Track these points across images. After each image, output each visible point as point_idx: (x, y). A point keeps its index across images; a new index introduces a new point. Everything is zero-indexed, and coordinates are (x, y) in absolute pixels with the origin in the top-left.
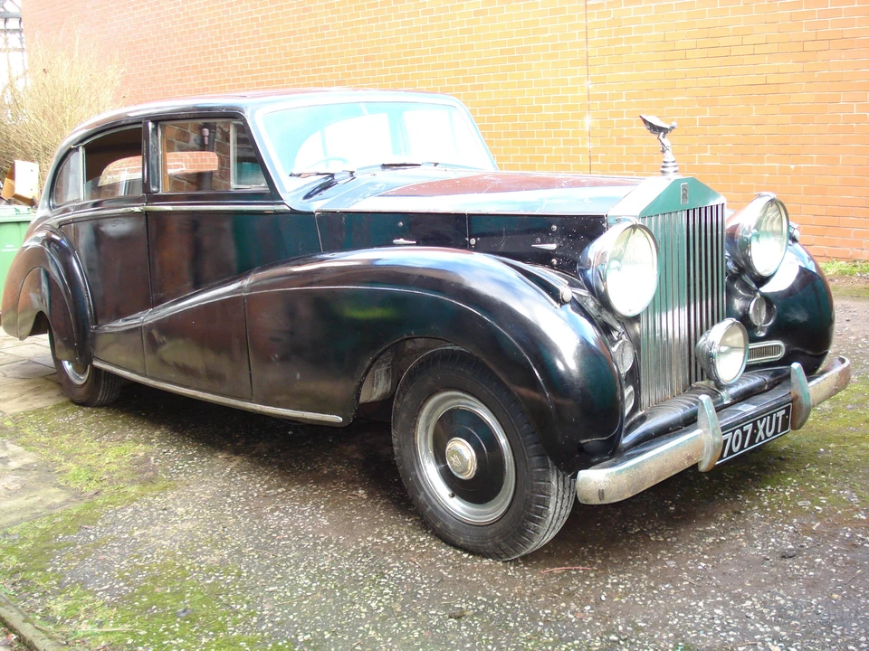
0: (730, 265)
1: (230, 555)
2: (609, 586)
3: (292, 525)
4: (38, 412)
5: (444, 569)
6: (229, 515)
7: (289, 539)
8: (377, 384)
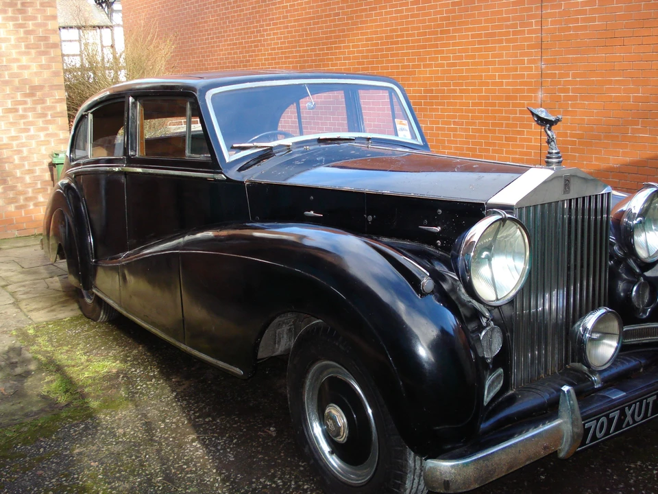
1: (140, 483)
3: (203, 457)
4: (57, 322)
6: (156, 441)
7: (195, 472)
8: (279, 342)
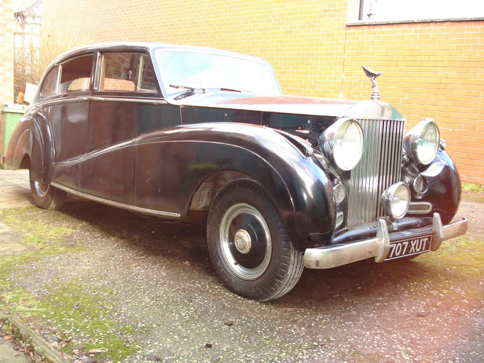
0: (405, 157)
1: (108, 283)
2: (317, 320)
3: (146, 273)
5: (226, 302)
6: (112, 265)
7: (142, 280)
8: (202, 199)
